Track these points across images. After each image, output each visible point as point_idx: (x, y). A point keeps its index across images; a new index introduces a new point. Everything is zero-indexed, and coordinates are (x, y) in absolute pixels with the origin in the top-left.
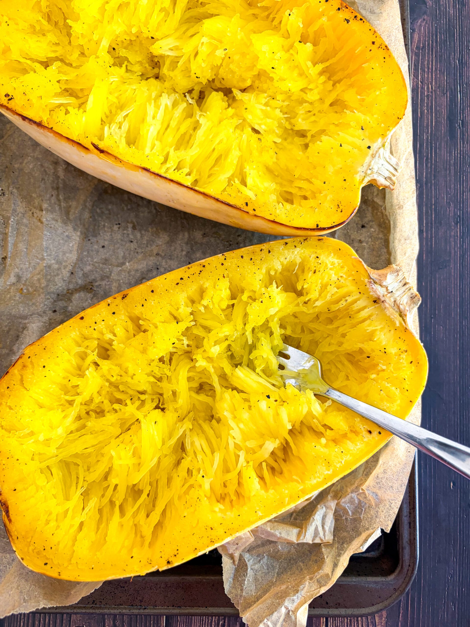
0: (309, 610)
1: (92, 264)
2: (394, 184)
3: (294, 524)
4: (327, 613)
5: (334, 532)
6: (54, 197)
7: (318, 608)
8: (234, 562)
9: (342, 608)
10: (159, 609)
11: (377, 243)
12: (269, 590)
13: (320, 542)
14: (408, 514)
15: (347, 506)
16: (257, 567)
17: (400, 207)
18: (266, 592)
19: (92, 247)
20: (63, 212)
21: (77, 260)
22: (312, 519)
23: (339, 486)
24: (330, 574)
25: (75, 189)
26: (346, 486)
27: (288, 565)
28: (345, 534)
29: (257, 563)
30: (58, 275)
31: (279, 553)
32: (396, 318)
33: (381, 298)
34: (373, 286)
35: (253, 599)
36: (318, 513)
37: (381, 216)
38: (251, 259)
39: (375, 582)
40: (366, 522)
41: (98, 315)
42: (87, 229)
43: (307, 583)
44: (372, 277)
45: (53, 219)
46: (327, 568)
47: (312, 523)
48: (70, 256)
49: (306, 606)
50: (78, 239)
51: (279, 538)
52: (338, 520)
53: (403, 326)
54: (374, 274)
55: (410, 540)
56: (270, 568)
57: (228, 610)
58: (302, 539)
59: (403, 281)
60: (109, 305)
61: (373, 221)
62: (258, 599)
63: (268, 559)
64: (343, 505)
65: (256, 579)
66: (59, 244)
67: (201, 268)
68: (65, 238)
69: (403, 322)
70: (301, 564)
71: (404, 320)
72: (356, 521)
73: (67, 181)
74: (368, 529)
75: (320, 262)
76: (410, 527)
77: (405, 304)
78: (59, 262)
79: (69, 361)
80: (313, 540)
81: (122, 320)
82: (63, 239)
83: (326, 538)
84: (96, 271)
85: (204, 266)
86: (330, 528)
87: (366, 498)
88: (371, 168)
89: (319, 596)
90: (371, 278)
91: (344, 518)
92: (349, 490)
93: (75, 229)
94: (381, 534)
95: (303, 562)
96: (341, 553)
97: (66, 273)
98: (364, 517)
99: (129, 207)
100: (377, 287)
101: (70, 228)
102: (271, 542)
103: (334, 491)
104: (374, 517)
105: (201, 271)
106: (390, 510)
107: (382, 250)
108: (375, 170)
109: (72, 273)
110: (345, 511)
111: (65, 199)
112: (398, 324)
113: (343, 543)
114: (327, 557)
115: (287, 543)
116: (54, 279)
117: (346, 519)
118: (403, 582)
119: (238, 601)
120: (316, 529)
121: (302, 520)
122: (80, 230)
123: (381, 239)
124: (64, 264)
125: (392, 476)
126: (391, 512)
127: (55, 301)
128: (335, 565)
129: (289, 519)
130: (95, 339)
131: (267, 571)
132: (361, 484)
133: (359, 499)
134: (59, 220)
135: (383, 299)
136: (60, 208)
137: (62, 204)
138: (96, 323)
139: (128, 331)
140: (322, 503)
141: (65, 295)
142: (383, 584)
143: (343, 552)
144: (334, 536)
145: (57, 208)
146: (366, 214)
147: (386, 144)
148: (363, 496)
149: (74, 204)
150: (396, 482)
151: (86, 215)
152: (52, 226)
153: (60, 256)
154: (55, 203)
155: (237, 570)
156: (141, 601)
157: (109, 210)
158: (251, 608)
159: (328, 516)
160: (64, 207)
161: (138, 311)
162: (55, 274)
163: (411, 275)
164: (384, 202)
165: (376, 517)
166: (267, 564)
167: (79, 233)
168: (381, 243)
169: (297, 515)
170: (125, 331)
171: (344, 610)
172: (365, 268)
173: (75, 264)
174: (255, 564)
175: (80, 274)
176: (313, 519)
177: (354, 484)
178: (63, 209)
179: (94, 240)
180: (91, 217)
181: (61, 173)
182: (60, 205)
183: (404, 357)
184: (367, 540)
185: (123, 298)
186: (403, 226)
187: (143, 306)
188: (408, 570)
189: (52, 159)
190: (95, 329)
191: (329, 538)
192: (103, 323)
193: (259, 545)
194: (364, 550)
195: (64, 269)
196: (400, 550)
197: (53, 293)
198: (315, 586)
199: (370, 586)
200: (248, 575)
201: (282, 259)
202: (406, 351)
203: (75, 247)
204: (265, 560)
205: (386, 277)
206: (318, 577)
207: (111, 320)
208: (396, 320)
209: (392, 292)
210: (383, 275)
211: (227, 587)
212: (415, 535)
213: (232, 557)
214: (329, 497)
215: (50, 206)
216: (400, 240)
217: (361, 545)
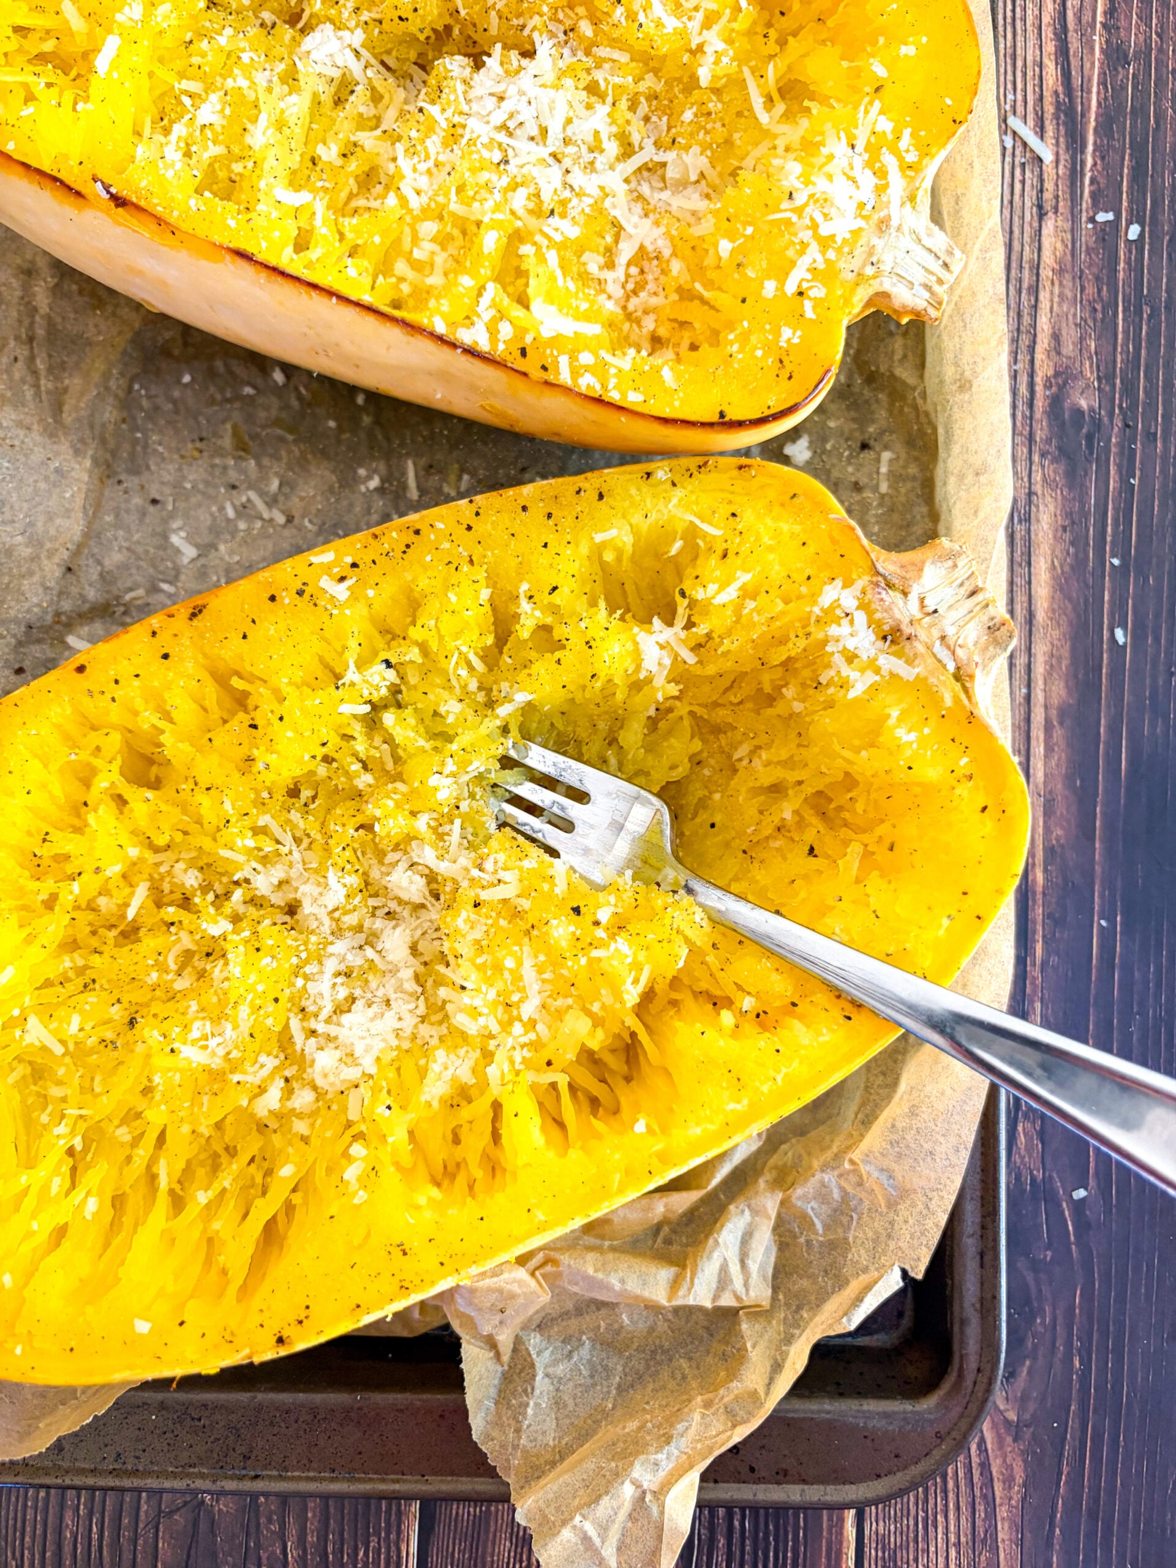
0: (700, 1489)
1: (128, 549)
2: (940, 303)
3: (664, 1257)
4: (751, 1497)
5: (775, 1277)
6: (20, 364)
7: (728, 1482)
8: (498, 1356)
9: (794, 1483)
10: (293, 1478)
11: (903, 490)
12: (595, 1432)
13: (733, 1303)
14: (978, 1228)
15: (811, 1208)
16: (561, 1369)
17: (964, 385)
18: (584, 1436)
19: (127, 501)
20: (46, 404)
21: (86, 535)
22: (711, 1241)
23: (790, 1154)
24: (762, 1392)
25: (77, 344)
26: (809, 1154)
27: (648, 1367)
28: (805, 1283)
29: (562, 1360)
30: (31, 573)
31: (623, 1335)
32: (944, 683)
33: (903, 627)
34: (884, 595)
35: (548, 1457)
36: (729, 1226)
37: (913, 416)
38: (549, 516)
39: (886, 1415)
40: (862, 1252)
41: (126, 662)
42: (114, 453)
43: (697, 1417)
44: (881, 570)
45: (19, 424)
46: (753, 1376)
47: (711, 1252)
48: (66, 523)
49: (693, 1478)
50: (86, 478)
51: (621, 1294)
52: (787, 1244)
53: (964, 707)
54: (889, 563)
55: (982, 1300)
56: (598, 1372)
57: (482, 1485)
58: (684, 1296)
59: (967, 583)
60: (154, 634)
61: (892, 432)
62: (562, 1454)
63: (593, 1348)
64: (799, 1203)
65: (558, 1403)
66: (36, 491)
67: (410, 538)
68: (53, 477)
69: (963, 696)
70: (684, 1363)
71: (966, 690)
72: (836, 1247)
73: (59, 320)
74: (865, 1270)
75: (740, 527)
76: (982, 1266)
77: (970, 644)
78: (36, 542)
79: (44, 786)
80: (715, 1298)
81: (189, 676)
82: (46, 478)
83: (752, 1294)
84: (138, 568)
85: (417, 532)
86: (762, 1267)
87: (860, 1184)
88: (874, 260)
89: (730, 1450)
90: (878, 573)
91: (802, 1240)
92: (816, 1164)
93: (77, 452)
94: (901, 1284)
95: (690, 1359)
96: (792, 1336)
97: (52, 570)
98: (856, 1237)
99: (228, 395)
100: (892, 597)
101: (64, 447)
102: (600, 1305)
103: (776, 1167)
104: (883, 1238)
105: (408, 546)
106: (925, 1217)
107: (916, 510)
108: (886, 267)
109: (69, 569)
110: (806, 1221)
111: (50, 370)
112: (948, 702)
113: (799, 1308)
114: (754, 1347)
115: (646, 1307)
116: (20, 585)
117: (808, 1242)
118: (961, 1416)
119: (508, 1460)
120: (724, 1269)
121: (687, 1245)
122: (90, 453)
123: (914, 478)
124: (48, 545)
125: (931, 1125)
126: (929, 1224)
127: (20, 644)
128: (777, 1367)
129: (650, 1243)
130: (115, 727)
131: (589, 1381)
132: (849, 1148)
133: (842, 1189)
134: (35, 427)
135: (907, 630)
136: (38, 394)
137: (43, 382)
138: (117, 682)
139: (205, 710)
140: (742, 1198)
141: (51, 627)
142: (905, 1419)
143: (797, 1332)
144: (775, 1289)
145: (29, 394)
146: (873, 413)
147: (920, 193)
148: (853, 1179)
149: (74, 382)
150: (942, 1139)
151: (109, 414)
152: (17, 443)
153: (40, 524)
154: (23, 381)
155: (507, 1378)
156: (246, 1458)
157: (174, 402)
158: (543, 1482)
159: (757, 1236)
160: (48, 392)
161: (231, 651)
162: (23, 570)
163: (990, 571)
164: (921, 377)
165: (889, 1236)
166: (589, 1361)
167: (88, 463)
168: (913, 489)
169: (674, 1231)
170: (194, 706)
171: (797, 1488)
172: (863, 547)
173: (80, 546)
174: (555, 1362)
175: (94, 573)
176: (716, 1242)
177: (829, 1147)
178: (44, 396)
179: (132, 482)
180: (124, 421)
181: (42, 299)
182: (37, 386)
183: (965, 794)
184: (862, 1301)
185: (193, 615)
186: (973, 438)
187: (245, 637)
188: (975, 1383)
189: (19, 261)
190: (113, 699)
191: (760, 1292)
192: (136, 683)
193: (567, 1313)
194: (853, 1326)
195: (49, 558)
196: (956, 1328)
197: (16, 621)
198: (718, 1424)
199: (870, 1424)
200: (537, 1392)
201: (637, 518)
202: (970, 777)
203: (79, 501)
204: (585, 1351)
205: (921, 570)
206: (726, 1400)
207: (158, 674)
208: (942, 689)
209: (935, 611)
210: (914, 564)
211: (478, 1423)
212: (996, 1286)
213: (491, 1343)
214: (762, 1183)
215: (10, 388)
216: (962, 477)
217: (846, 1314)
